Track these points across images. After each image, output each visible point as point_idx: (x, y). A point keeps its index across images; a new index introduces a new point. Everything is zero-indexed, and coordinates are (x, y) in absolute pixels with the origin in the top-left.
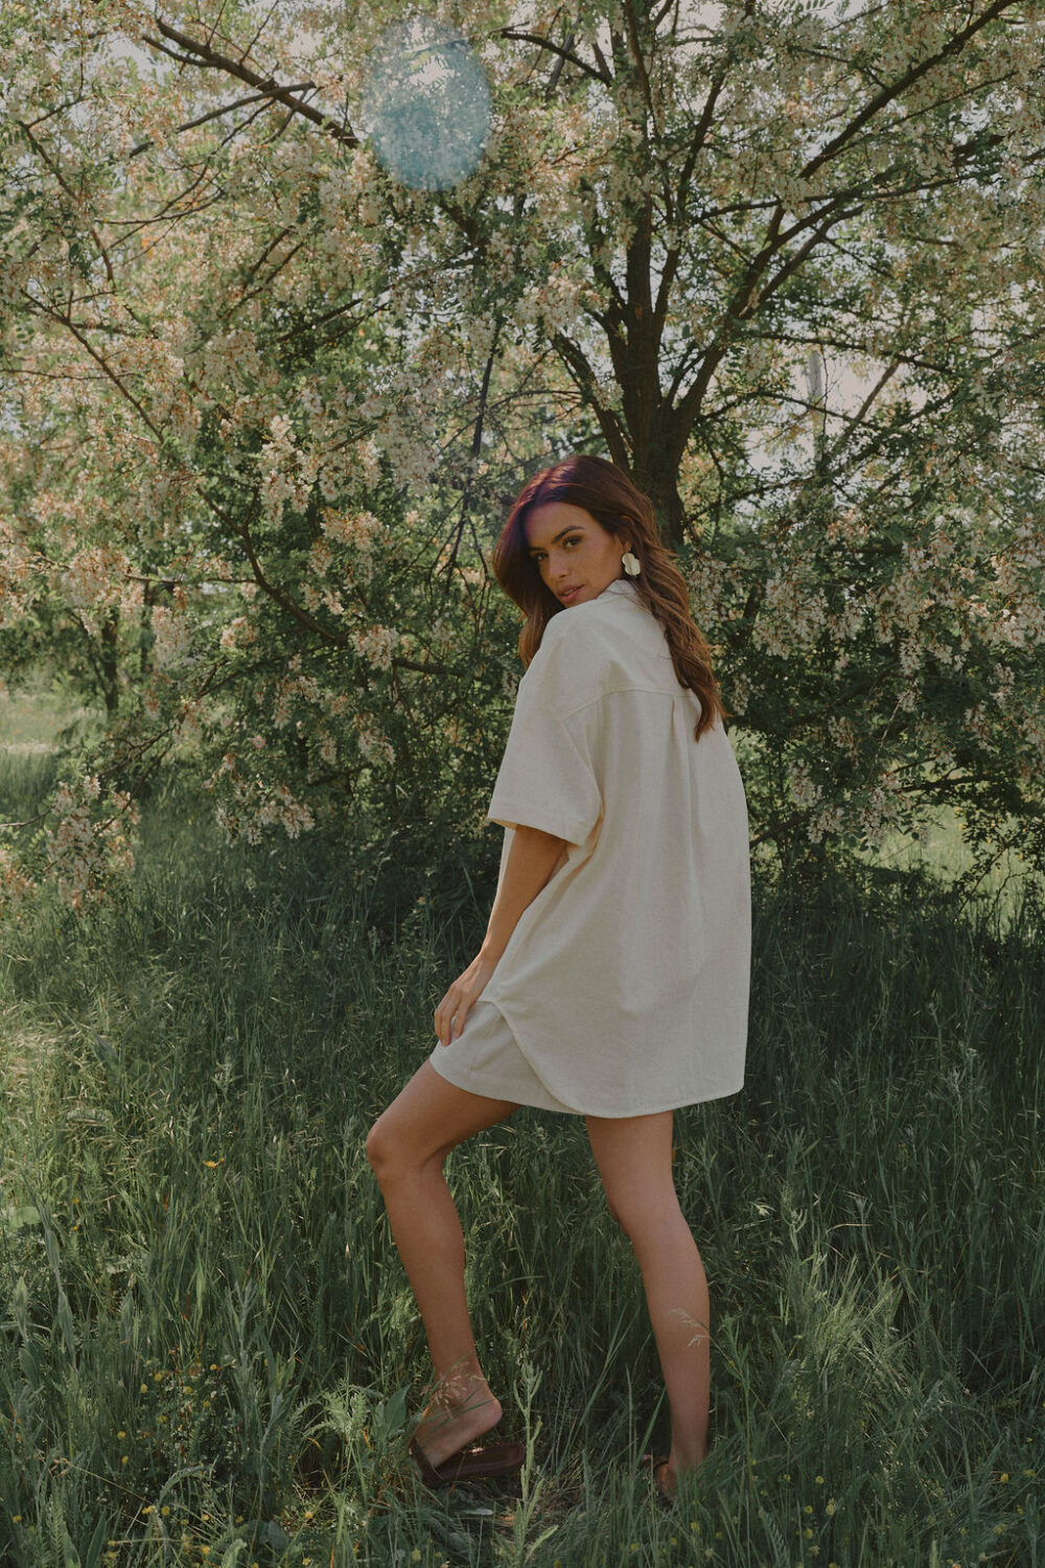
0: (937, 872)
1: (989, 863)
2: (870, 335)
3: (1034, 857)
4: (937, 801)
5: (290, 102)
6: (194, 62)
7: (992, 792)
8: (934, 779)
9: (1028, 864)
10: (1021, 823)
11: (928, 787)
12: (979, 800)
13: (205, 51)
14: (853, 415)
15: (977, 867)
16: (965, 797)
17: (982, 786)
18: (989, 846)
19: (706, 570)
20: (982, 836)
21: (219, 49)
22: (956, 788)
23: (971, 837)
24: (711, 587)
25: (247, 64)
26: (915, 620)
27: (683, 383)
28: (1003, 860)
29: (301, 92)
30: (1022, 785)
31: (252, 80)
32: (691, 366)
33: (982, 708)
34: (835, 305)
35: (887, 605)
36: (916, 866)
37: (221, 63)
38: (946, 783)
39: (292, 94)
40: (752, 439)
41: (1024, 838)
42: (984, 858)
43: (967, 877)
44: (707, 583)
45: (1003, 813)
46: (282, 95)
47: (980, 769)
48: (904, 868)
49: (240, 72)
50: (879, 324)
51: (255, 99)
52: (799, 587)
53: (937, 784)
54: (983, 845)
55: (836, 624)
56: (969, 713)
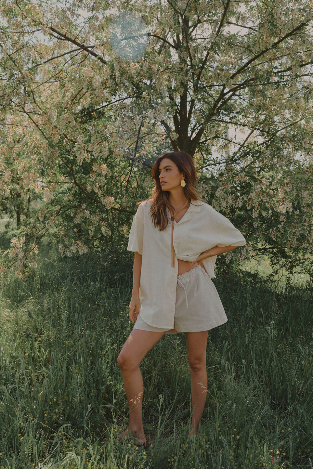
0: (261, 274)
1: (277, 271)
2: (247, 122)
3: (290, 270)
4: (263, 254)
5: (88, 51)
6: (61, 39)
7: (278, 252)
8: (262, 248)
9: (287, 272)
10: (286, 261)
11: (260, 250)
12: (274, 254)
13: (65, 36)
14: (242, 143)
15: (274, 272)
16: (271, 253)
17: (275, 250)
18: (277, 267)
19: (201, 187)
20: (275, 264)
21: (69, 36)
22: (268, 251)
23: (272, 264)
24: (202, 192)
25: (76, 40)
26: (257, 203)
27: (194, 133)
28: (281, 271)
29: (91, 48)
30: (286, 250)
31: (78, 44)
32: (197, 128)
33: (275, 229)
34: (237, 113)
35: (250, 199)
36: (256, 272)
37: (69, 40)
38: (265, 249)
39: (88, 49)
40: (213, 149)
41: (287, 265)
42: (275, 270)
43: (271, 275)
44: (201, 191)
45: (281, 258)
46: (86, 49)
47: (275, 245)
48: (252, 273)
49: (74, 42)
50: (248, 119)
51: (78, 50)
52: (226, 192)
53: (263, 249)
54: (275, 267)
55: (235, 203)
56: (271, 230)
